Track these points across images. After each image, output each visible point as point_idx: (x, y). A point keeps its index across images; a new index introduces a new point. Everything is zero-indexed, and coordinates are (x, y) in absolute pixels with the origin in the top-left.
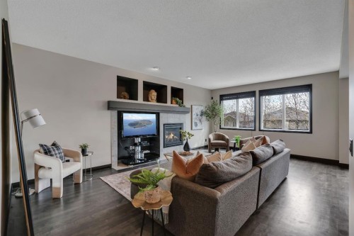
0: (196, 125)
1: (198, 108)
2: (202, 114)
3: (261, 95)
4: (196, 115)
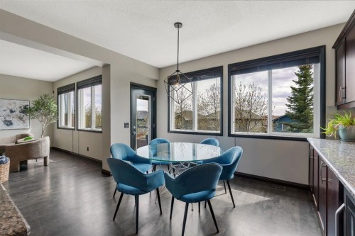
0: (9, 123)
1: (15, 103)
2: (26, 110)
3: (78, 88)
4: (8, 111)
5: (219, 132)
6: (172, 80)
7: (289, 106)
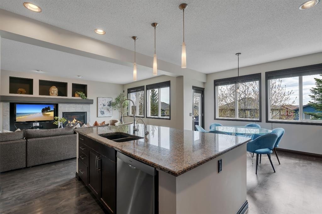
0: (103, 113)
1: (105, 100)
2: (110, 104)
3: (147, 89)
4: (102, 105)
5: (258, 119)
6: (217, 83)
7: (313, 97)
